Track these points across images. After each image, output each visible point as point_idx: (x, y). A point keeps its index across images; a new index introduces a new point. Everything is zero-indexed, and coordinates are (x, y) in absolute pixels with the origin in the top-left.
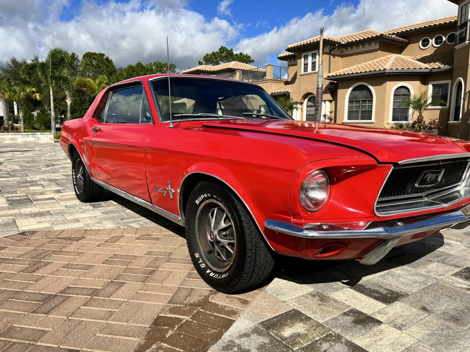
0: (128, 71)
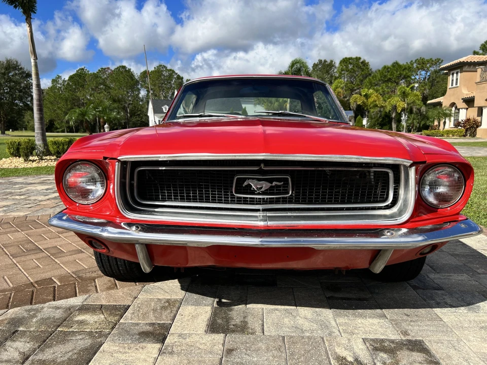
0: (382, 72)
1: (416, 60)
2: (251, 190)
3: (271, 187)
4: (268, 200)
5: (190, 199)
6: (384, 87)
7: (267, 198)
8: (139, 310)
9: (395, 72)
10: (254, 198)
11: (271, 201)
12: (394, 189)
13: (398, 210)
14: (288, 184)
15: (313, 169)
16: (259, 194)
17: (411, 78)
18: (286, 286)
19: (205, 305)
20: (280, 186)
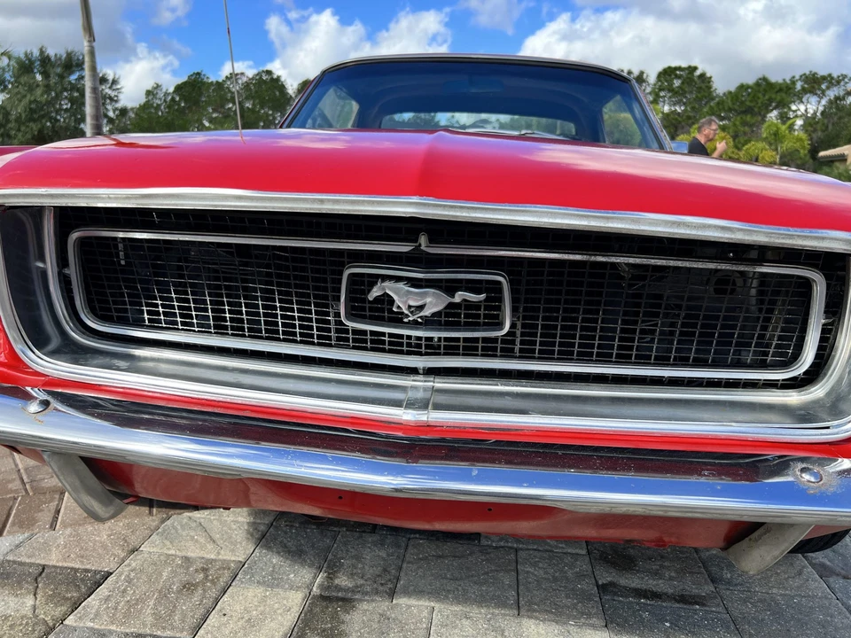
0: (736, 96)
1: (801, 76)
2: (391, 311)
3: (451, 306)
4: (443, 343)
5: (226, 328)
6: (738, 123)
7: (440, 339)
8: (124, 591)
9: (760, 95)
10: (401, 336)
11: (451, 348)
12: (823, 331)
13: (828, 394)
14: (500, 299)
15: (578, 257)
16: (415, 324)
17: (790, 108)
18: (502, 544)
19: (291, 588)
20: (476, 306)
